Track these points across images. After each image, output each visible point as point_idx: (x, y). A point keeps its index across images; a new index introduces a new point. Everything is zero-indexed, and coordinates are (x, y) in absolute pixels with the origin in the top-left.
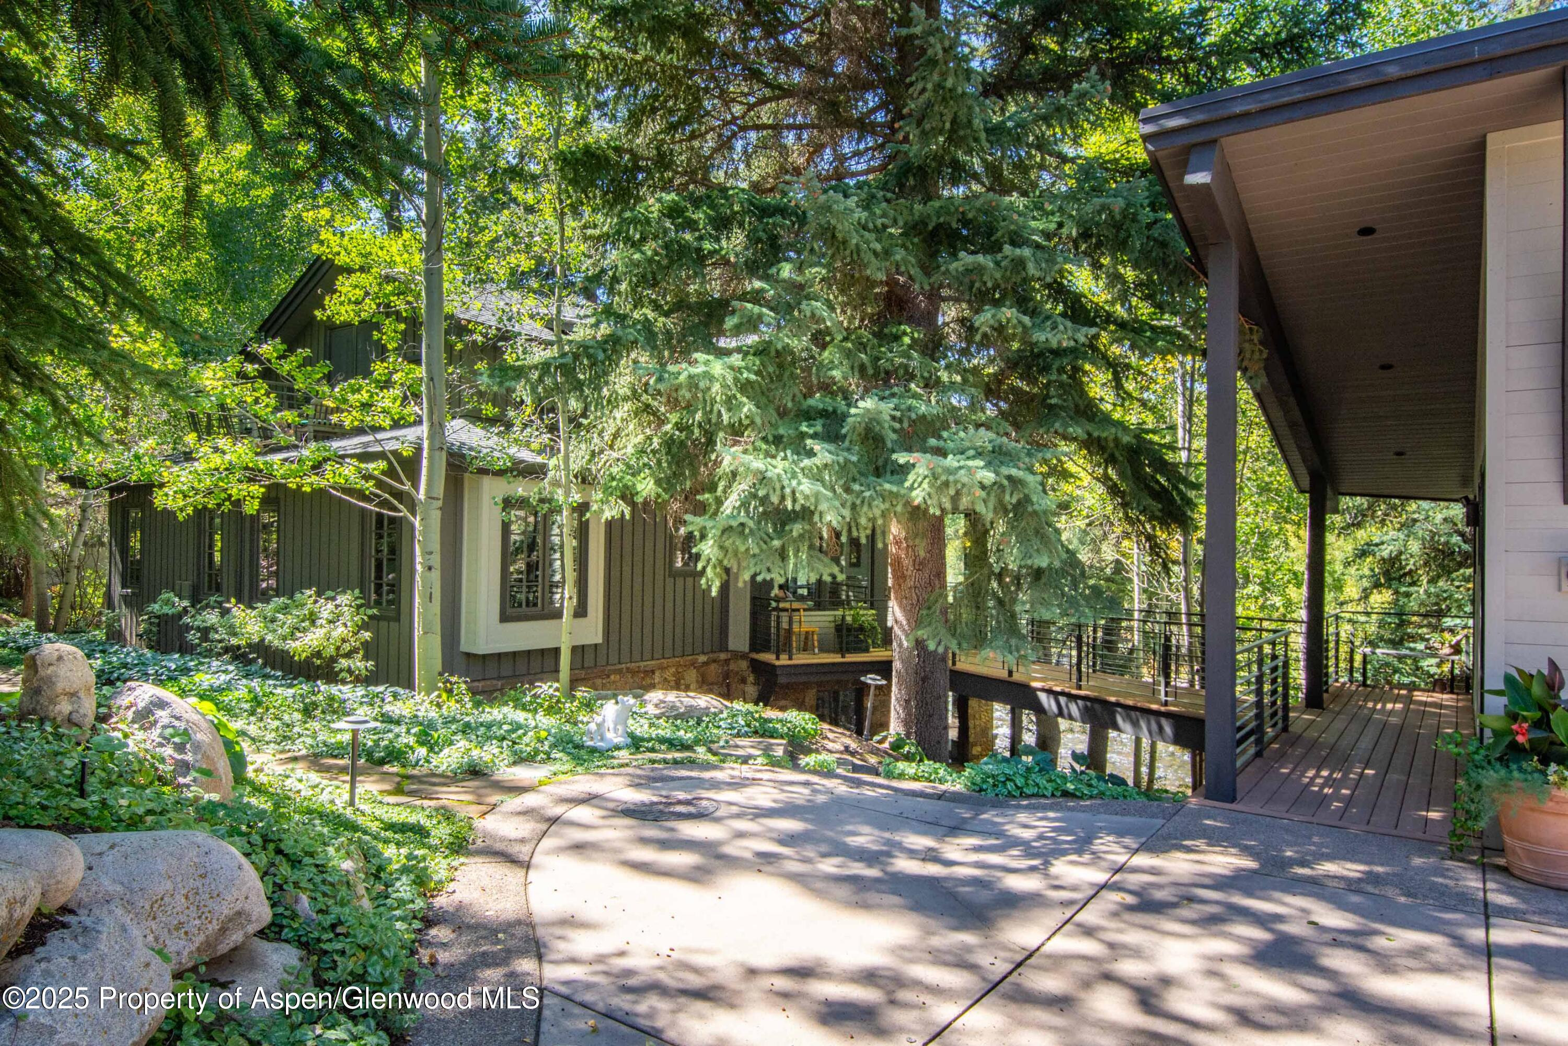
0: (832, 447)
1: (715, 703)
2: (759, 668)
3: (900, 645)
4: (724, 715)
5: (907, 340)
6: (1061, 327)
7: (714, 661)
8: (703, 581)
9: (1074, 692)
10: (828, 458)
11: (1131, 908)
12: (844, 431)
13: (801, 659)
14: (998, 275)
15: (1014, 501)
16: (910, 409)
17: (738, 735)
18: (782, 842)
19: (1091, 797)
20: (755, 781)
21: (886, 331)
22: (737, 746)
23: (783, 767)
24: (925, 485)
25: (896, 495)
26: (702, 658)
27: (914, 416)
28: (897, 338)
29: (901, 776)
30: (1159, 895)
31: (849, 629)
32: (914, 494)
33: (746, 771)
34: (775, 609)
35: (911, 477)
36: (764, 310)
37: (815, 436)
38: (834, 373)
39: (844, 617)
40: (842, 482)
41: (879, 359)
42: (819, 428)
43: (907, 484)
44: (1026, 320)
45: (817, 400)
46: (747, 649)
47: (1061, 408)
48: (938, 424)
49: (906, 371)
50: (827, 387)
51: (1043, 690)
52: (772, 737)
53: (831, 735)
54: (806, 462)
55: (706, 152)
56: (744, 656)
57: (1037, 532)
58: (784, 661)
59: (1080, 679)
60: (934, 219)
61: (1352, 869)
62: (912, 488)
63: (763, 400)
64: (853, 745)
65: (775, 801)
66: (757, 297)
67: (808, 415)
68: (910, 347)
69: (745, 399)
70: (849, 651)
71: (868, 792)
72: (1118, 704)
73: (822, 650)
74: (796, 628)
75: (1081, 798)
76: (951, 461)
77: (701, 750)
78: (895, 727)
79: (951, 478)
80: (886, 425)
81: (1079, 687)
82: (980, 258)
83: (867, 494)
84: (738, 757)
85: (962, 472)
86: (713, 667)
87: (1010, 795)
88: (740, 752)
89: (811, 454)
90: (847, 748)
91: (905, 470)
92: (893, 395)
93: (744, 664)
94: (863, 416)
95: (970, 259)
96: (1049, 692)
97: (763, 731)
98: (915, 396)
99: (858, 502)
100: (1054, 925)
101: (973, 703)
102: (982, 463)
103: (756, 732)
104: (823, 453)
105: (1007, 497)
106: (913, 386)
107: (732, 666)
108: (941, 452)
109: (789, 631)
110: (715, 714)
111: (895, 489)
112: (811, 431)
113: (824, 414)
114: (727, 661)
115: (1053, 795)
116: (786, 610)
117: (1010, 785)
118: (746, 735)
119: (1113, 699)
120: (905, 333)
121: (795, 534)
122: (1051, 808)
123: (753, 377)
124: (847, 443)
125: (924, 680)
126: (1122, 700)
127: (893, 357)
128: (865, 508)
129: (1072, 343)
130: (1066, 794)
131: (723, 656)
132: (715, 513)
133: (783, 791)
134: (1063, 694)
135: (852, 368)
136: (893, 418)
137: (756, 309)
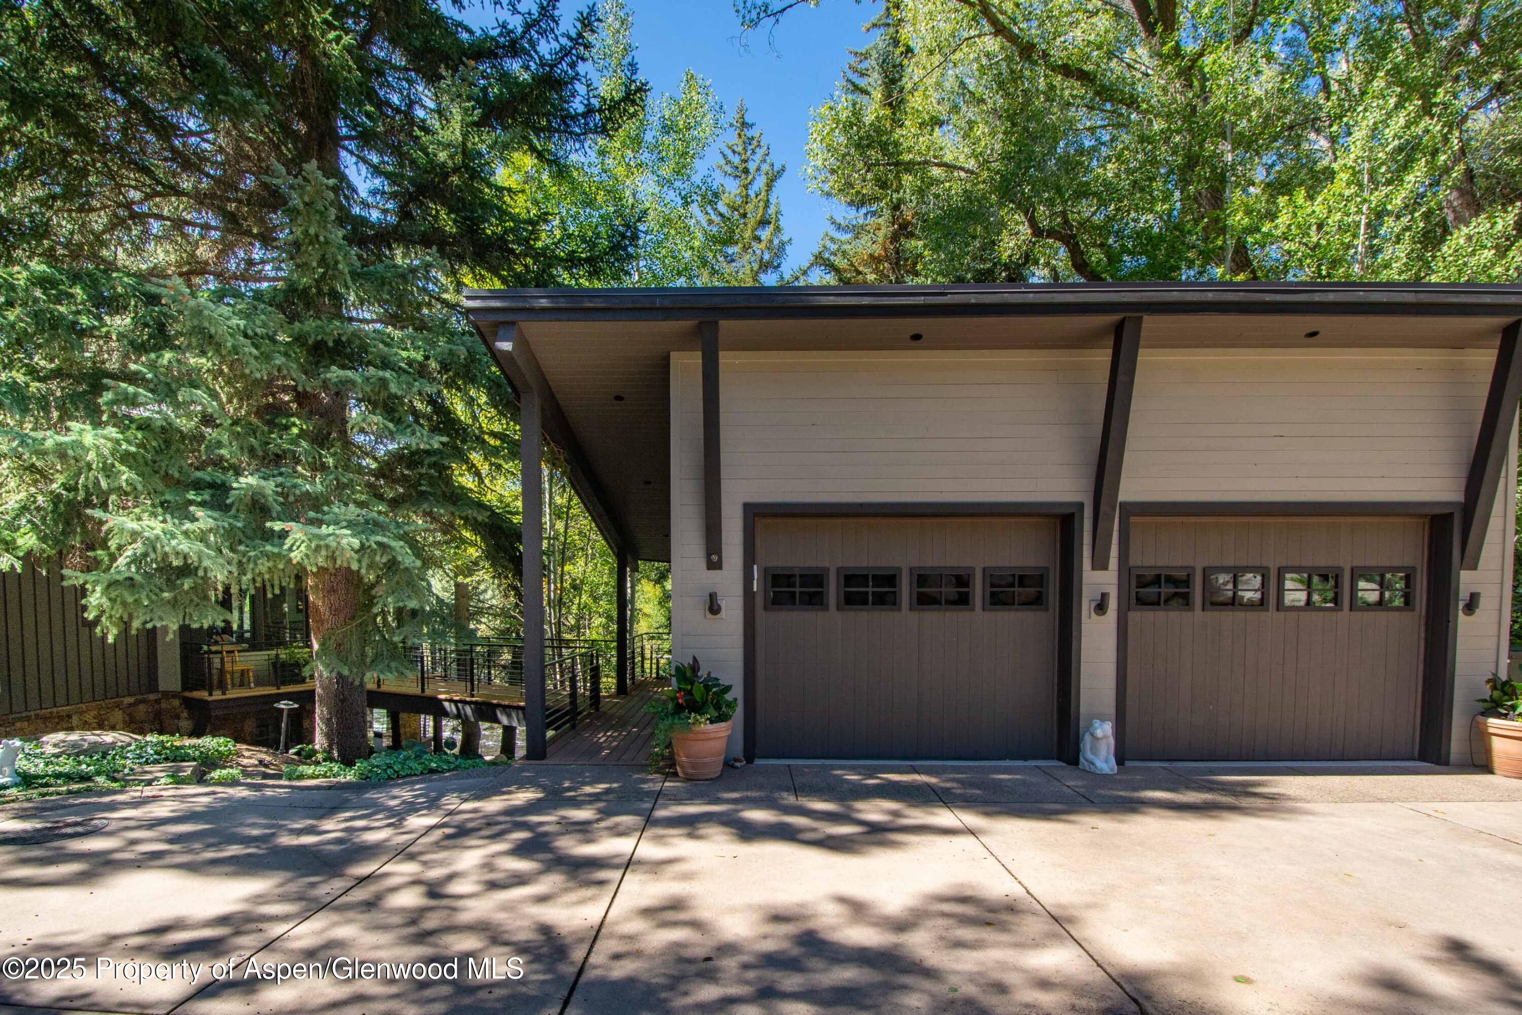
0: (216, 514)
1: (123, 738)
2: (189, 704)
3: (321, 676)
4: (133, 747)
5: (295, 430)
6: (418, 434)
7: (144, 701)
8: (98, 630)
9: (468, 699)
10: (211, 523)
11: (448, 837)
12: (228, 501)
13: (232, 694)
14: (368, 389)
15: (384, 560)
16: (295, 486)
17: (147, 763)
18: (171, 841)
19: (449, 770)
20: (155, 798)
21: (277, 421)
22: (146, 772)
23: (189, 784)
24: (303, 548)
25: (279, 556)
26: (131, 700)
27: (298, 492)
28: (287, 428)
29: (301, 777)
30: (470, 825)
31: (284, 665)
32: (292, 555)
33: (148, 791)
34: (206, 652)
35: (288, 542)
36: (141, 390)
37: (202, 504)
38: (223, 452)
39: (277, 655)
40: (227, 544)
41: (269, 444)
42: (207, 497)
43: (286, 547)
44: (391, 425)
45: (205, 475)
46: (179, 689)
47: (430, 493)
48: (322, 500)
49: (294, 457)
50: (218, 463)
51: (446, 700)
52: (184, 761)
53: (246, 754)
54: (188, 526)
55: (98, 227)
56: (175, 695)
57: (408, 584)
58: (217, 695)
59: (472, 690)
60: (313, 336)
61: (601, 787)
62: (290, 549)
63: (148, 470)
64: (268, 758)
65: (173, 811)
66: (133, 378)
67: (198, 486)
68: (299, 436)
69: (123, 468)
70: (284, 683)
71: (269, 793)
72: (498, 706)
73: (258, 683)
74: (228, 667)
75: (442, 772)
76: (324, 530)
77: (101, 780)
78: (320, 741)
79: (322, 543)
80: (271, 499)
81: (473, 696)
82: (349, 374)
83: (252, 554)
84: (142, 781)
85: (331, 538)
86: (141, 707)
87: (390, 778)
88: (149, 777)
89: (194, 519)
90: (261, 762)
91: (284, 535)
92: (281, 474)
93: (176, 703)
94: (246, 490)
95: (341, 373)
96: (451, 701)
97: (177, 756)
98: (302, 476)
99: (245, 560)
100: (386, 859)
101: (403, 716)
102: (349, 532)
103: (167, 759)
104: (204, 519)
105: (378, 558)
106: (299, 468)
107: (164, 705)
108: (319, 523)
109: (222, 671)
110: (122, 747)
111: (276, 550)
112: (199, 499)
113: (212, 485)
114: (158, 701)
115: (422, 773)
116: (216, 652)
117: (389, 771)
118: (157, 762)
119: (495, 702)
120: (294, 424)
121: (186, 587)
122: (418, 782)
123: (133, 449)
124: (233, 512)
125: (343, 701)
126: (503, 703)
127: (279, 442)
128: (251, 566)
129: (428, 447)
130: (432, 771)
131: (152, 697)
132: (109, 568)
133: (183, 802)
134: (461, 701)
135: (242, 448)
136: (277, 493)
137: (131, 389)
